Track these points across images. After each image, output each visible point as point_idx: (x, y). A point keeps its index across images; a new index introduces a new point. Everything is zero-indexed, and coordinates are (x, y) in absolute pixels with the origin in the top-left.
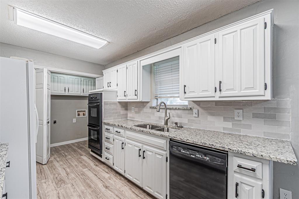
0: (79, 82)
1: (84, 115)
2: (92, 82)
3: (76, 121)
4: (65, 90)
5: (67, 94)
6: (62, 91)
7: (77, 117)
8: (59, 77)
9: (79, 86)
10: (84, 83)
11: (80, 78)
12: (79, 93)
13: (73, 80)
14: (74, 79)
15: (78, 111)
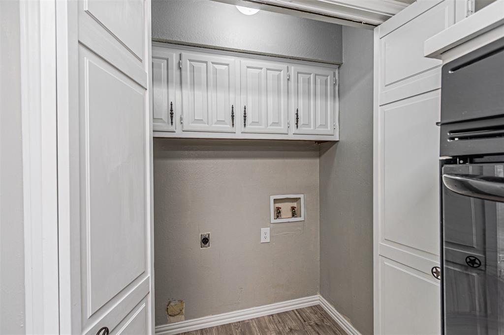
0: (283, 83)
1: (294, 215)
2: (326, 81)
3: (271, 237)
4: (233, 116)
5: (239, 133)
6: (222, 122)
7: (273, 221)
8: (210, 64)
9: (283, 100)
10: (301, 85)
11: (282, 66)
12: (282, 128)
13: (259, 74)
14: (263, 71)
15: (276, 201)
